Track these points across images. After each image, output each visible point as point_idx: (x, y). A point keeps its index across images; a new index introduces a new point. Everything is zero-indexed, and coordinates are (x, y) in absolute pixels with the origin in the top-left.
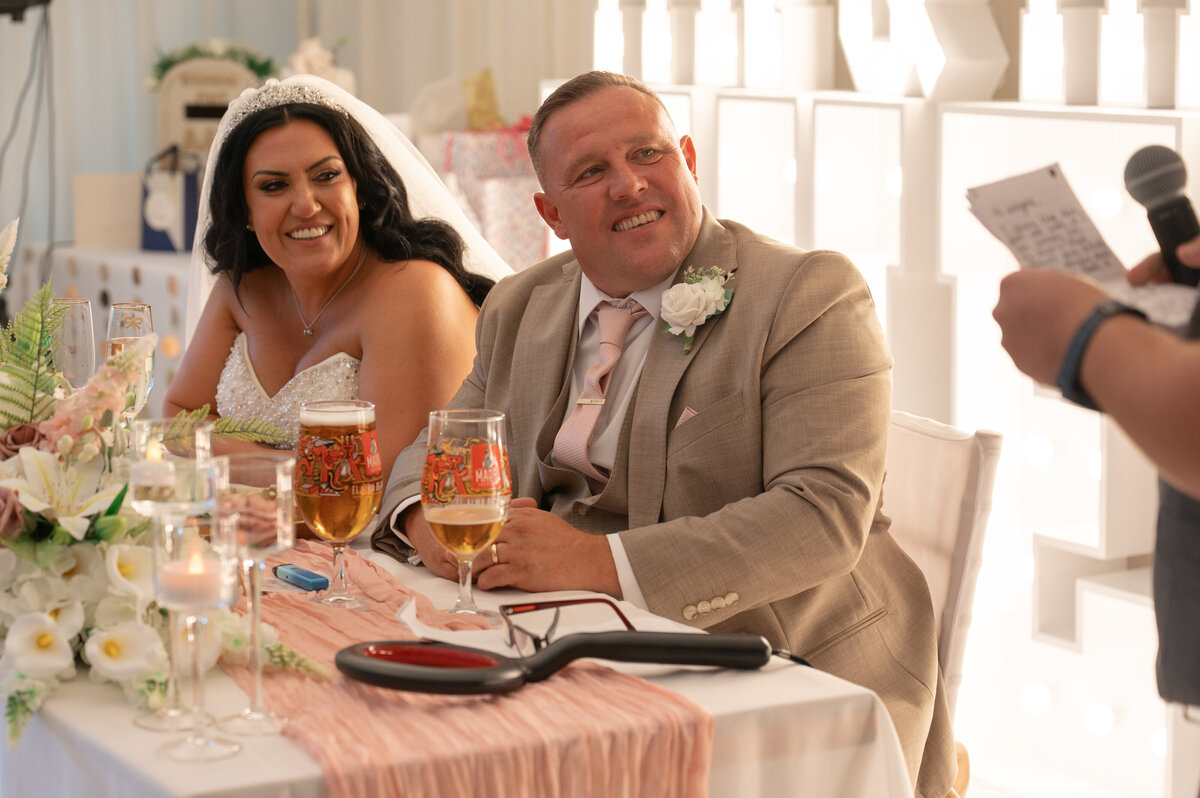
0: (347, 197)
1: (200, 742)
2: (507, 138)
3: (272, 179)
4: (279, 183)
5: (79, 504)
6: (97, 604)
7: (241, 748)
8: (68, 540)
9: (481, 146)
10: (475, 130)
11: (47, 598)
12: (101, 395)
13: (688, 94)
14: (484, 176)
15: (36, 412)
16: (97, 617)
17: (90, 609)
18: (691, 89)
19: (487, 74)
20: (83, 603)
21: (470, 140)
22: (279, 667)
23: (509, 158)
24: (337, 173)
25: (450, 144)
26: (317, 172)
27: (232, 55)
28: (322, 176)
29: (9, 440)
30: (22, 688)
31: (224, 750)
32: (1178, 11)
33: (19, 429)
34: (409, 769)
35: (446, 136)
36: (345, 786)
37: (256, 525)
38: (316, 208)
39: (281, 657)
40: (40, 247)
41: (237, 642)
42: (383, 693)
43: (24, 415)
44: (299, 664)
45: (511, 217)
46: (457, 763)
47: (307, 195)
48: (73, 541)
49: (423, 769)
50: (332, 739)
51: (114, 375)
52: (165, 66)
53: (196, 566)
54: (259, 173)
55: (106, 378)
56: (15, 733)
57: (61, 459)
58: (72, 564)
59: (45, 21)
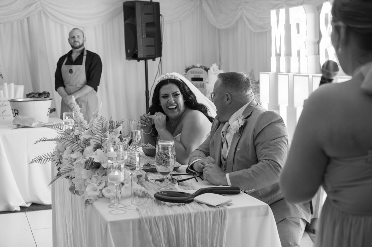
0: (181, 99)
1: (117, 210)
3: (165, 95)
4: (166, 96)
7: (126, 211)
8: (103, 168)
11: (98, 180)
12: (113, 138)
15: (102, 142)
16: (108, 184)
17: (106, 182)
22: (145, 195)
24: (178, 95)
26: (174, 94)
27: (201, 67)
28: (175, 95)
29: (96, 148)
30: (89, 199)
31: (123, 212)
33: (98, 145)
34: (159, 217)
36: (144, 220)
37: (131, 165)
38: (174, 102)
39: (145, 193)
41: (137, 190)
42: (162, 202)
43: (100, 142)
44: (148, 195)
46: (170, 216)
47: (172, 99)
49: (162, 217)
50: (145, 211)
51: (114, 134)
52: (187, 70)
54: (162, 94)
55: (113, 135)
56: (85, 208)
57: (103, 151)
58: (104, 173)
59: (161, 60)
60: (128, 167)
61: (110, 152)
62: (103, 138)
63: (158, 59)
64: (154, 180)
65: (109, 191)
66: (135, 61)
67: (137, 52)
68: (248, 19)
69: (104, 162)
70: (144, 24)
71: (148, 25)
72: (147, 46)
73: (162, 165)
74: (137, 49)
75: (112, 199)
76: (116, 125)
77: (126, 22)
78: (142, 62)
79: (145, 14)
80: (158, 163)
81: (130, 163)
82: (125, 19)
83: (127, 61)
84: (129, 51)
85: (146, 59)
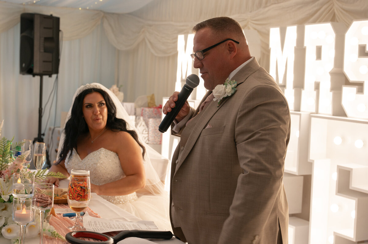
2: (156, 109)
5: (9, 192)
6: (9, 218)
8: (3, 201)
9: (149, 111)
10: (149, 107)
12: (16, 165)
13: (194, 102)
14: (149, 118)
15: (2, 168)
16: (8, 221)
17: (6, 219)
18: (195, 101)
19: (153, 95)
20: (5, 218)
21: (147, 109)
22: (54, 237)
23: (156, 114)
25: (143, 110)
32: (302, 89)
35: (142, 108)
37: (42, 201)
38: (99, 113)
39: (54, 234)
40: (52, 127)
44: (58, 237)
45: (155, 127)
47: (98, 109)
48: (5, 202)
53: (24, 212)
54: (86, 104)
57: (4, 180)
58: (4, 208)
59: (57, 77)
60: (38, 204)
61: (16, 184)
62: (3, 164)
63: (54, 76)
64: (62, 215)
65: (10, 231)
66: (29, 77)
67: (33, 67)
68: (150, 43)
69: (4, 194)
70: (43, 39)
71: (47, 39)
72: (44, 61)
73: (76, 200)
74: (33, 64)
75: (14, 241)
76: (15, 147)
77: (24, 34)
78: (38, 78)
79: (45, 28)
80: (70, 197)
81: (41, 199)
82: (22, 32)
83: (21, 76)
84: (24, 65)
85: (41, 75)
